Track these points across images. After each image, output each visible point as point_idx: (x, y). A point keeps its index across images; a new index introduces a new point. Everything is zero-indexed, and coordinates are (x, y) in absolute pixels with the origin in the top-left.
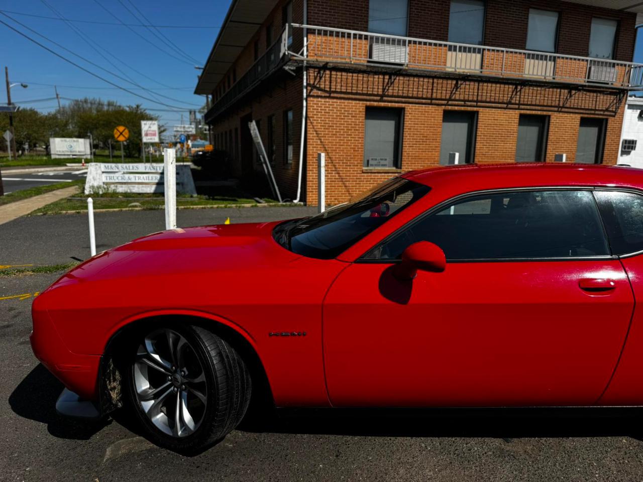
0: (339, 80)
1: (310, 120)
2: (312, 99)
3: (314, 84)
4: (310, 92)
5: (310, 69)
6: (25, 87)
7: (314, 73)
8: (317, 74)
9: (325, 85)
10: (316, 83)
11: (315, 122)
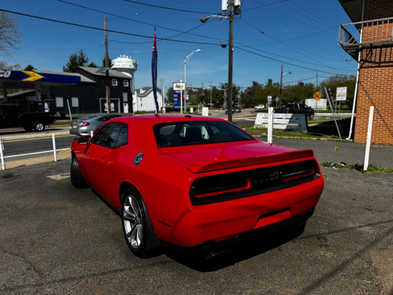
0: (388, 54)
1: (361, 84)
2: (363, 69)
3: (366, 59)
4: (362, 65)
5: (363, 50)
6: (290, 73)
7: (367, 52)
8: (369, 52)
9: (375, 58)
10: (367, 58)
11: (365, 85)
